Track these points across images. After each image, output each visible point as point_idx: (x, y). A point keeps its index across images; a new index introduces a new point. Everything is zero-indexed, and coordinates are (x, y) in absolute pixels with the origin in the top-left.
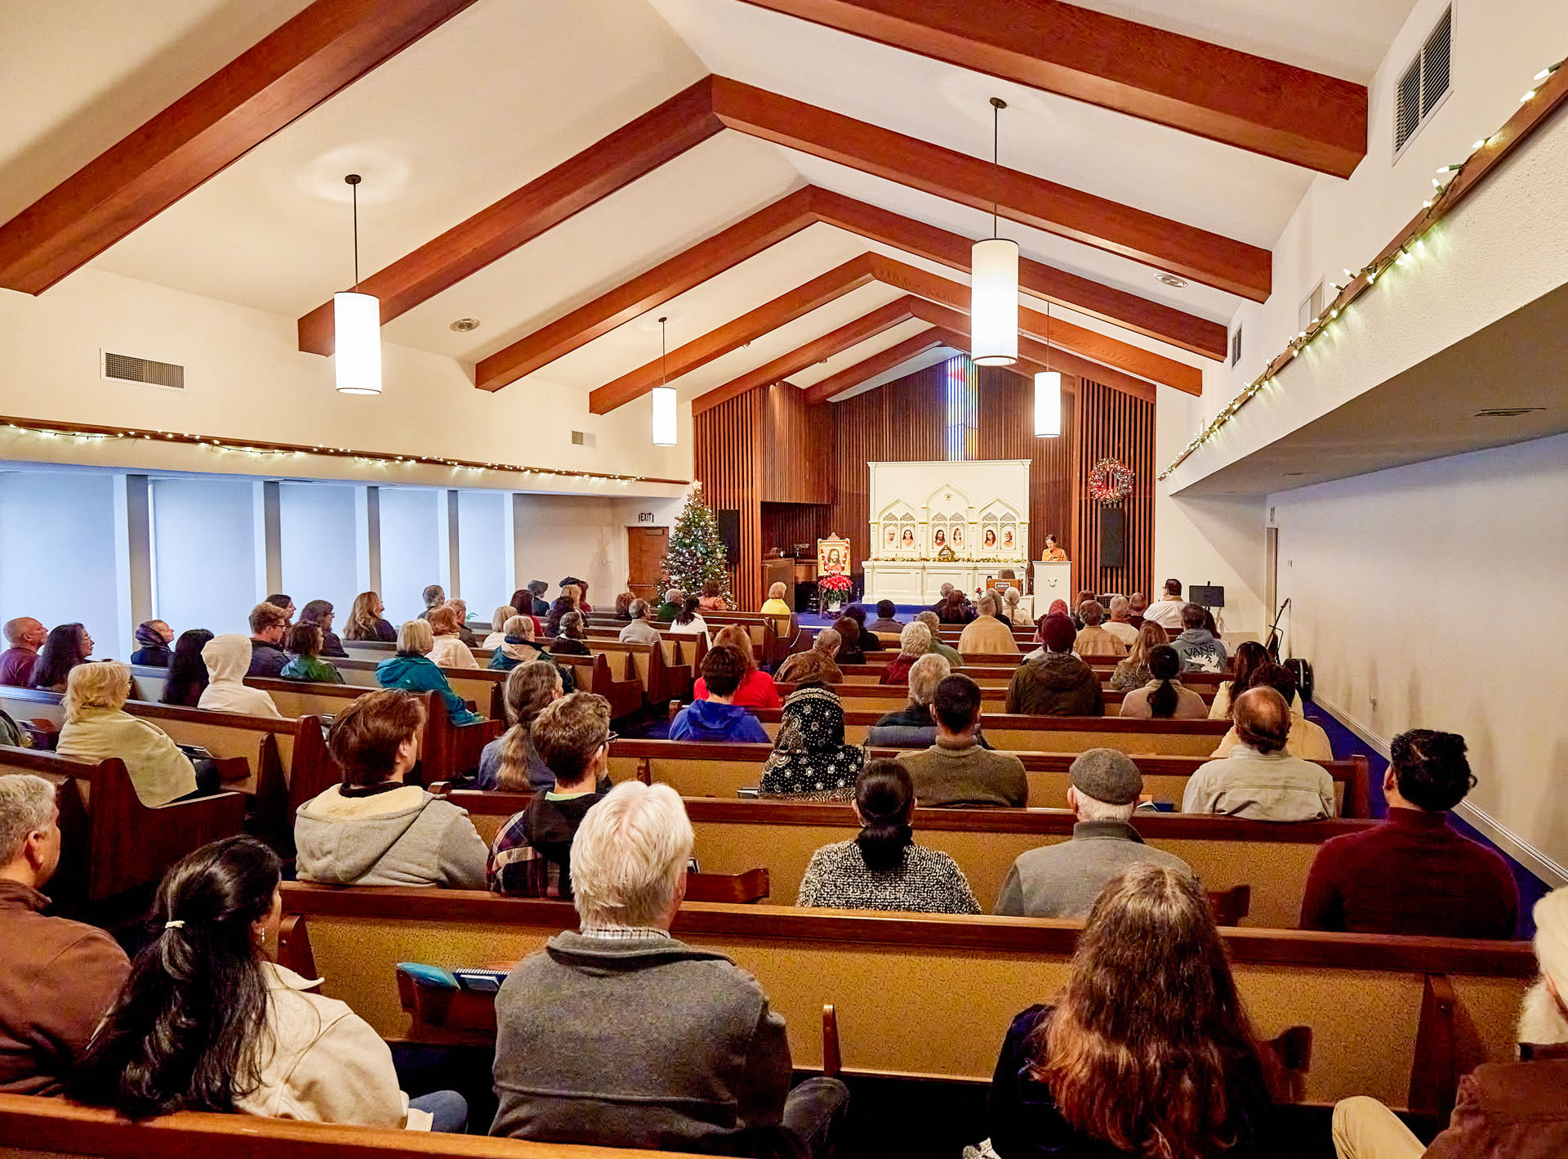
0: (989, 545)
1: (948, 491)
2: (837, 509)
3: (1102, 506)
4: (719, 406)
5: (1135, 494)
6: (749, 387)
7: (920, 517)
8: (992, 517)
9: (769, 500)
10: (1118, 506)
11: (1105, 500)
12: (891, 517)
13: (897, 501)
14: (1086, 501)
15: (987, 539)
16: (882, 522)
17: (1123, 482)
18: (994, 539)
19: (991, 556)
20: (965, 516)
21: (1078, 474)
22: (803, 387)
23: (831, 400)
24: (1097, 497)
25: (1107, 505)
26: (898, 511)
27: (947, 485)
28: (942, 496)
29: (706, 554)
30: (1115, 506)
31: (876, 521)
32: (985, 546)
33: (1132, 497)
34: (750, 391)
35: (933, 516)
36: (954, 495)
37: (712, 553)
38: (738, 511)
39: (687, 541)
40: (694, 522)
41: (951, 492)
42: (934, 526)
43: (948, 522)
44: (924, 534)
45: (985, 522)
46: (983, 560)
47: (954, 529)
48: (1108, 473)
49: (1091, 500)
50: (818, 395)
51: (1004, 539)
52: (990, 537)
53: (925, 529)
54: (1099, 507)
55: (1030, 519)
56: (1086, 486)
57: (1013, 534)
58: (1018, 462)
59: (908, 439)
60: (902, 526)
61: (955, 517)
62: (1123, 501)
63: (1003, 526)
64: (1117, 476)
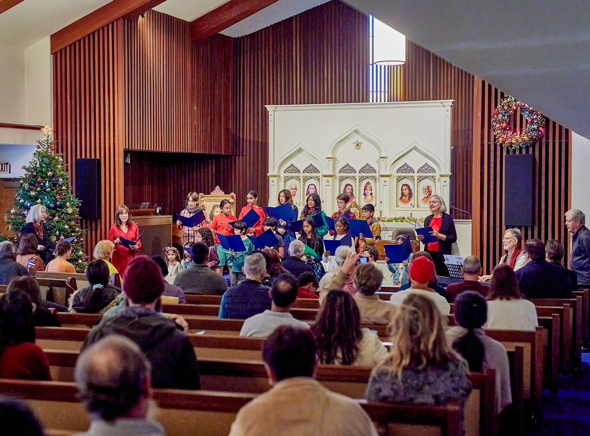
0: (405, 202)
1: (357, 138)
2: (239, 161)
3: (508, 152)
4: (80, 41)
5: (547, 138)
6: (112, 18)
7: (325, 168)
8: (406, 168)
9: (137, 147)
10: (527, 151)
11: (511, 144)
12: (293, 169)
13: (300, 150)
14: (489, 146)
15: (403, 195)
16: (282, 175)
17: (532, 123)
18: (410, 195)
19: (406, 215)
20: (376, 167)
21: (480, 114)
22: (189, 18)
23: (226, 32)
24: (500, 140)
25: (514, 151)
26: (301, 163)
27: (356, 131)
28: (350, 144)
29: (54, 208)
30: (524, 152)
31: (276, 173)
32: (400, 204)
33: (544, 140)
34: (113, 23)
35: (339, 167)
36: (365, 144)
37: (61, 207)
38: (99, 161)
39: (33, 193)
40: (42, 172)
41: (361, 140)
42: (342, 179)
43: (357, 175)
44: (329, 189)
45: (400, 174)
46: (396, 219)
47: (364, 183)
48: (515, 111)
49: (495, 145)
50: (205, 28)
51: (422, 195)
52: (406, 192)
53: (330, 183)
54: (505, 154)
55: (452, 171)
56: (489, 128)
57: (433, 188)
58: (438, 103)
59: (322, 79)
60: (306, 179)
61: (367, 168)
62: (533, 145)
63: (420, 179)
64: (526, 116)
